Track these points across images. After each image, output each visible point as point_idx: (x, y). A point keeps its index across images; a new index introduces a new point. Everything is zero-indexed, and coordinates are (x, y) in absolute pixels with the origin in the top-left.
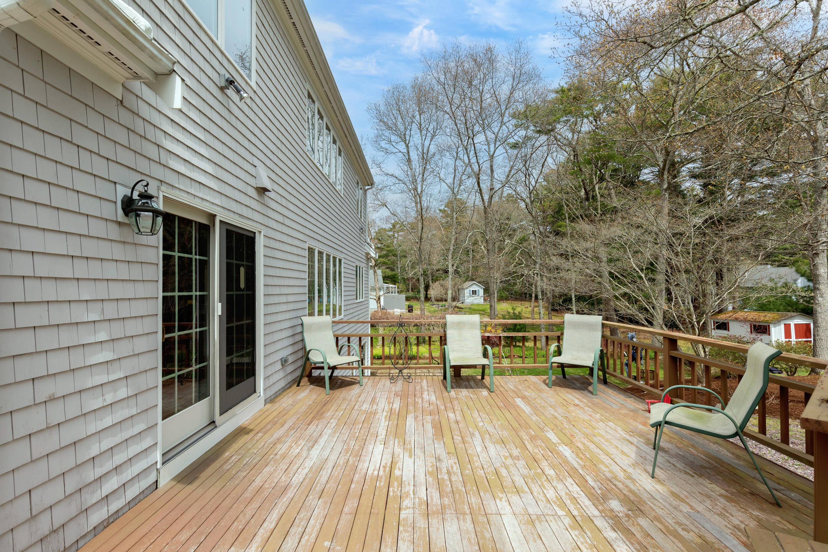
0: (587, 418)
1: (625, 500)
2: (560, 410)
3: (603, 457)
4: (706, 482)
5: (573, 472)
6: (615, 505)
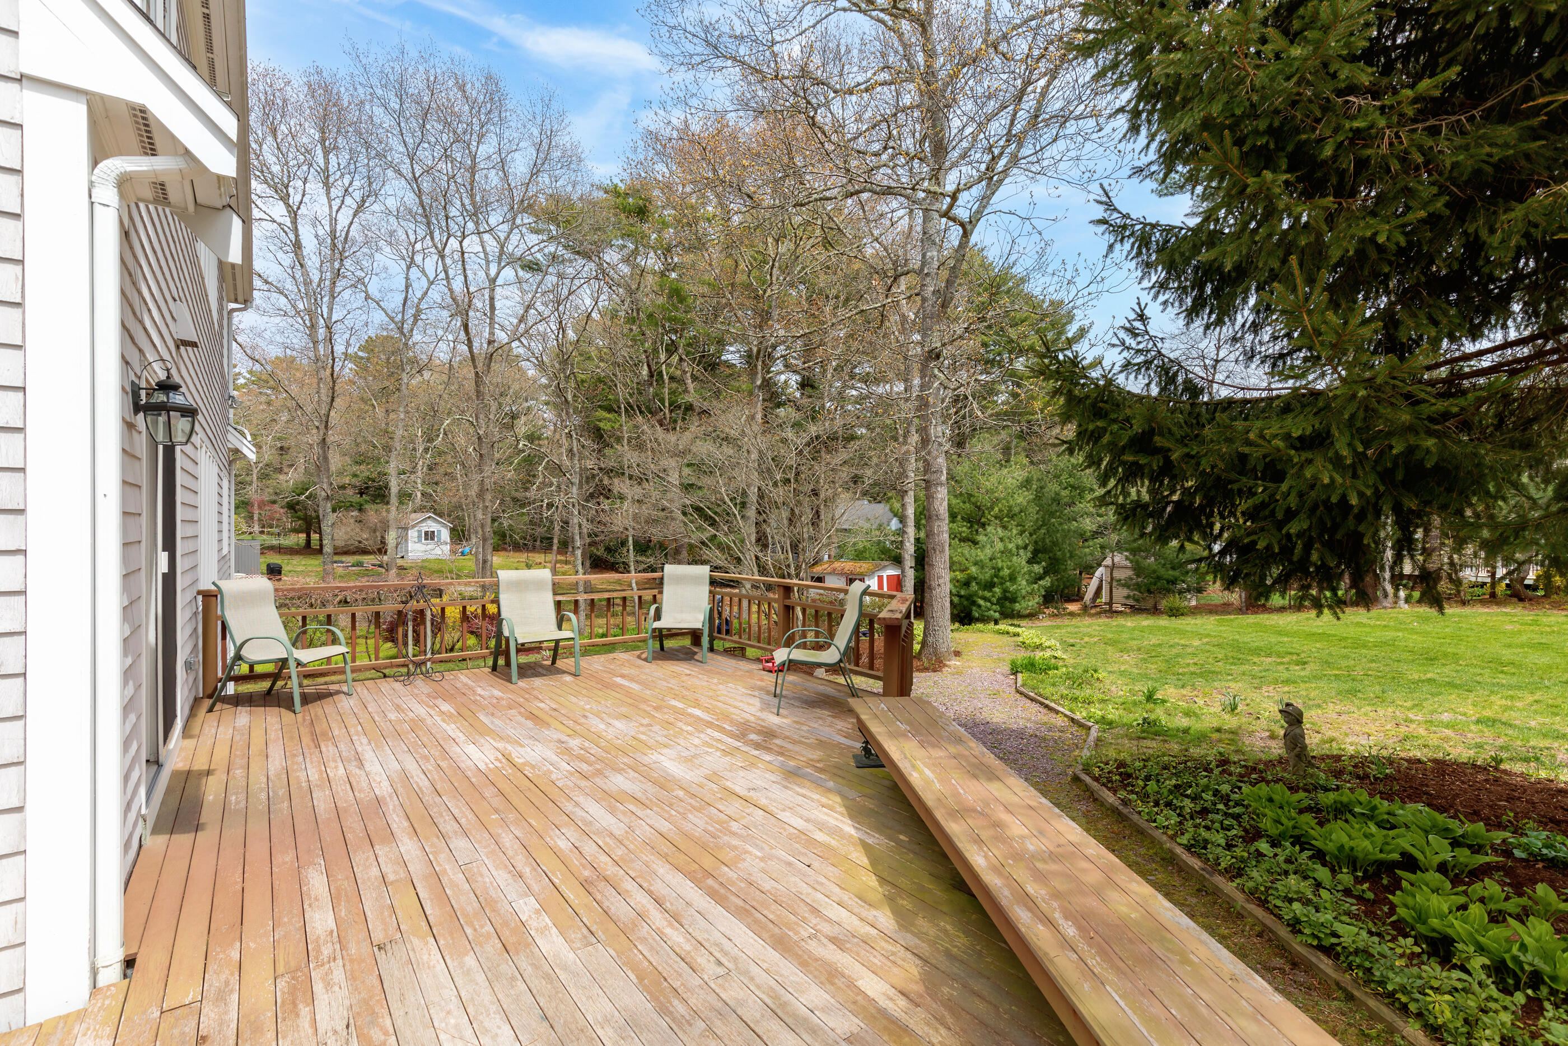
0: (705, 684)
1: (759, 732)
2: (673, 681)
3: (732, 710)
4: (818, 710)
5: (709, 725)
6: (753, 737)
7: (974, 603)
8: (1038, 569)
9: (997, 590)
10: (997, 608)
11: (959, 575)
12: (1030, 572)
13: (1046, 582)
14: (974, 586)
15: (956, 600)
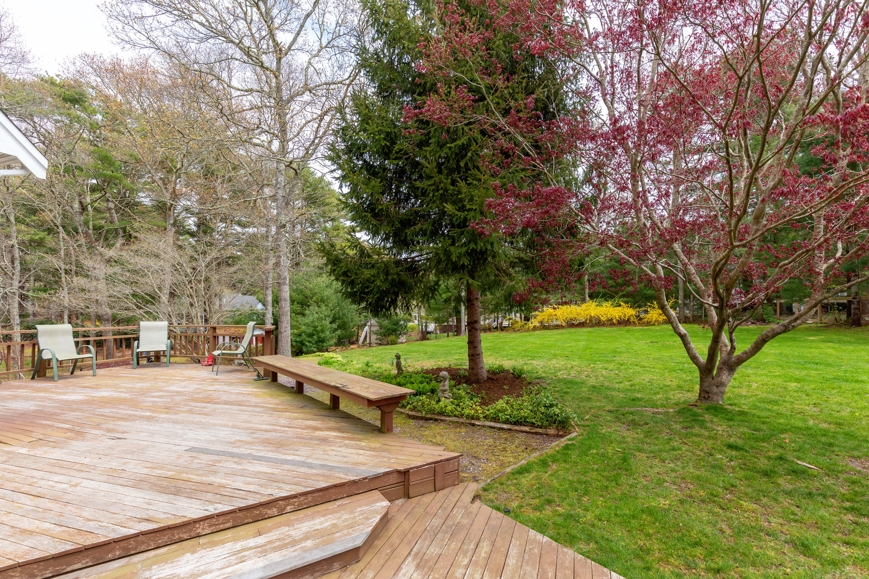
7: (304, 344)
8: (334, 326)
9: (315, 337)
10: (315, 346)
11: (296, 331)
12: (331, 328)
13: (339, 332)
14: (304, 336)
15: (294, 344)
